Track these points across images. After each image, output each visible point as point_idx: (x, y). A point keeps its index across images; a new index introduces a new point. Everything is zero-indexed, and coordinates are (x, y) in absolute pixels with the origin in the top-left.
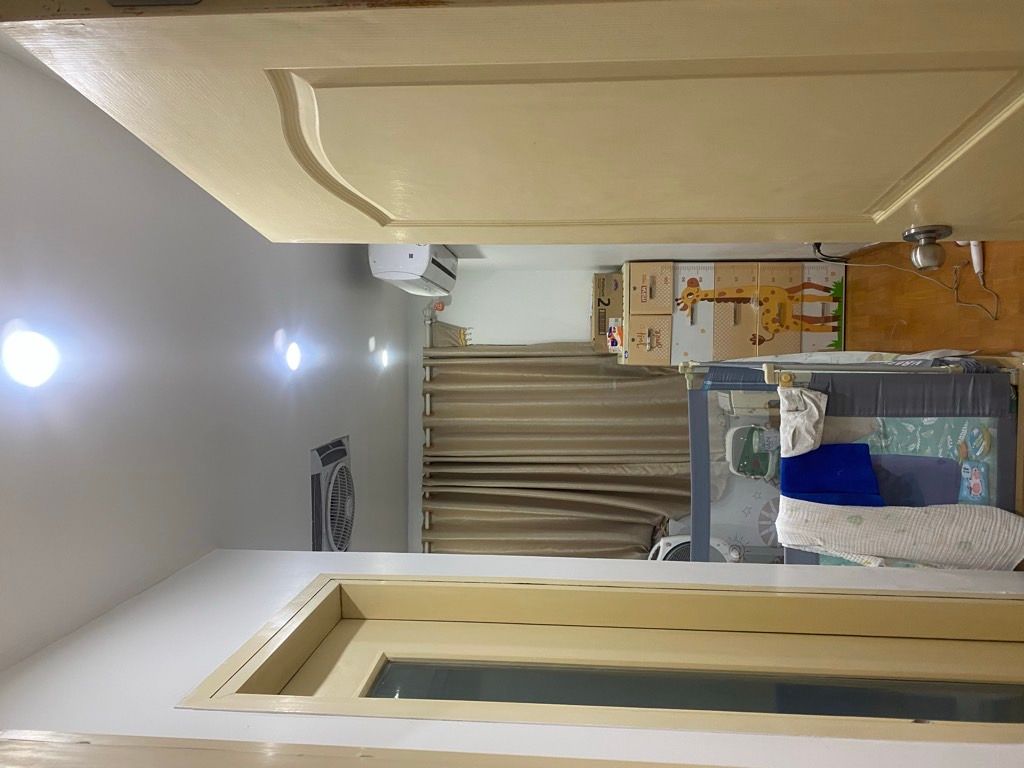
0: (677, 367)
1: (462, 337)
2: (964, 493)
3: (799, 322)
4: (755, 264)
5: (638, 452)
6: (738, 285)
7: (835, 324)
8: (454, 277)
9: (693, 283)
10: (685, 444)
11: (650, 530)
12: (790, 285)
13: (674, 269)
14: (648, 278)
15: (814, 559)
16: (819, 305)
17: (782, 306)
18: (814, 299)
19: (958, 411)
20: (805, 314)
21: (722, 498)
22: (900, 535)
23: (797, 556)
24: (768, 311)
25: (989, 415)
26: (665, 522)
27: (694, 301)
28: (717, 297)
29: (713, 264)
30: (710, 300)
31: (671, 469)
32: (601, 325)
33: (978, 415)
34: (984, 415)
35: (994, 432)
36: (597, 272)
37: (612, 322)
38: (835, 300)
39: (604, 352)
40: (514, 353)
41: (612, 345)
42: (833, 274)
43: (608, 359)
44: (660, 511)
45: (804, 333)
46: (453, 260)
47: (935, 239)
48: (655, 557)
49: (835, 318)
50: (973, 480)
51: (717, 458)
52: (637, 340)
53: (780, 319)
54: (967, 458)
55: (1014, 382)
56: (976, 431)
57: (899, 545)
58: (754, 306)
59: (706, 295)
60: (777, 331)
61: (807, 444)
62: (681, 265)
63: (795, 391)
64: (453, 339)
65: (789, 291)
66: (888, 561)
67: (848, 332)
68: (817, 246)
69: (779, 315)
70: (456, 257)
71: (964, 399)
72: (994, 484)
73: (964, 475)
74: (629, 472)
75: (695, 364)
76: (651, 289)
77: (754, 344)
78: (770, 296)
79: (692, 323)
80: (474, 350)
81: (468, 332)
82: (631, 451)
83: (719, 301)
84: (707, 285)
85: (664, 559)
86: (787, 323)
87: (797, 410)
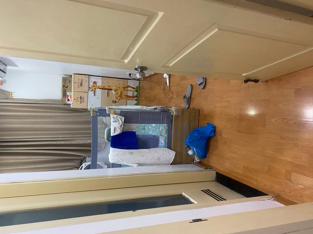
0: (88, 109)
1: (11, 95)
2: (160, 145)
3: (126, 97)
4: (114, 79)
5: (77, 136)
6: (109, 85)
7: (136, 98)
8: (5, 73)
9: (95, 83)
10: (90, 133)
11: (80, 161)
12: (124, 86)
13: (89, 78)
14: (80, 80)
15: (120, 166)
16: (132, 92)
17: (121, 92)
18: (131, 91)
19: (159, 122)
20: (128, 95)
21: (103, 150)
22: (143, 157)
23: (114, 165)
24: (117, 93)
25: (166, 124)
26: (85, 158)
27: (95, 89)
28: (102, 88)
29: (101, 78)
30: (100, 89)
31: (87, 141)
32: (64, 94)
33: (163, 123)
34: (165, 123)
35: (167, 128)
36: (64, 76)
37: (68, 93)
38: (136, 92)
39: (65, 103)
40: (32, 102)
41: (68, 101)
42: (136, 84)
43: (68, 106)
44: (84, 155)
45: (128, 100)
46: (5, 66)
47: (143, 70)
48: (81, 169)
49: (136, 97)
50: (162, 141)
51: (102, 137)
52: (76, 100)
53: (121, 96)
54: (161, 135)
55: (172, 115)
56: (163, 128)
57: (142, 160)
58: (113, 91)
59: (99, 87)
60: (120, 99)
61: (118, 132)
62: (91, 77)
63: (115, 116)
64: (6, 96)
65: (124, 88)
66: (140, 165)
67: (139, 101)
68: (130, 75)
69: (121, 95)
70: (6, 65)
71: (160, 119)
72: (167, 142)
73: (160, 140)
74: (73, 143)
75: (93, 108)
76: (81, 84)
77: (113, 103)
78: (118, 89)
79: (94, 95)
80: (15, 100)
81: (13, 94)
82: (74, 136)
83: (103, 89)
84: (99, 84)
85: (84, 169)
86: (122, 97)
87: (116, 121)
